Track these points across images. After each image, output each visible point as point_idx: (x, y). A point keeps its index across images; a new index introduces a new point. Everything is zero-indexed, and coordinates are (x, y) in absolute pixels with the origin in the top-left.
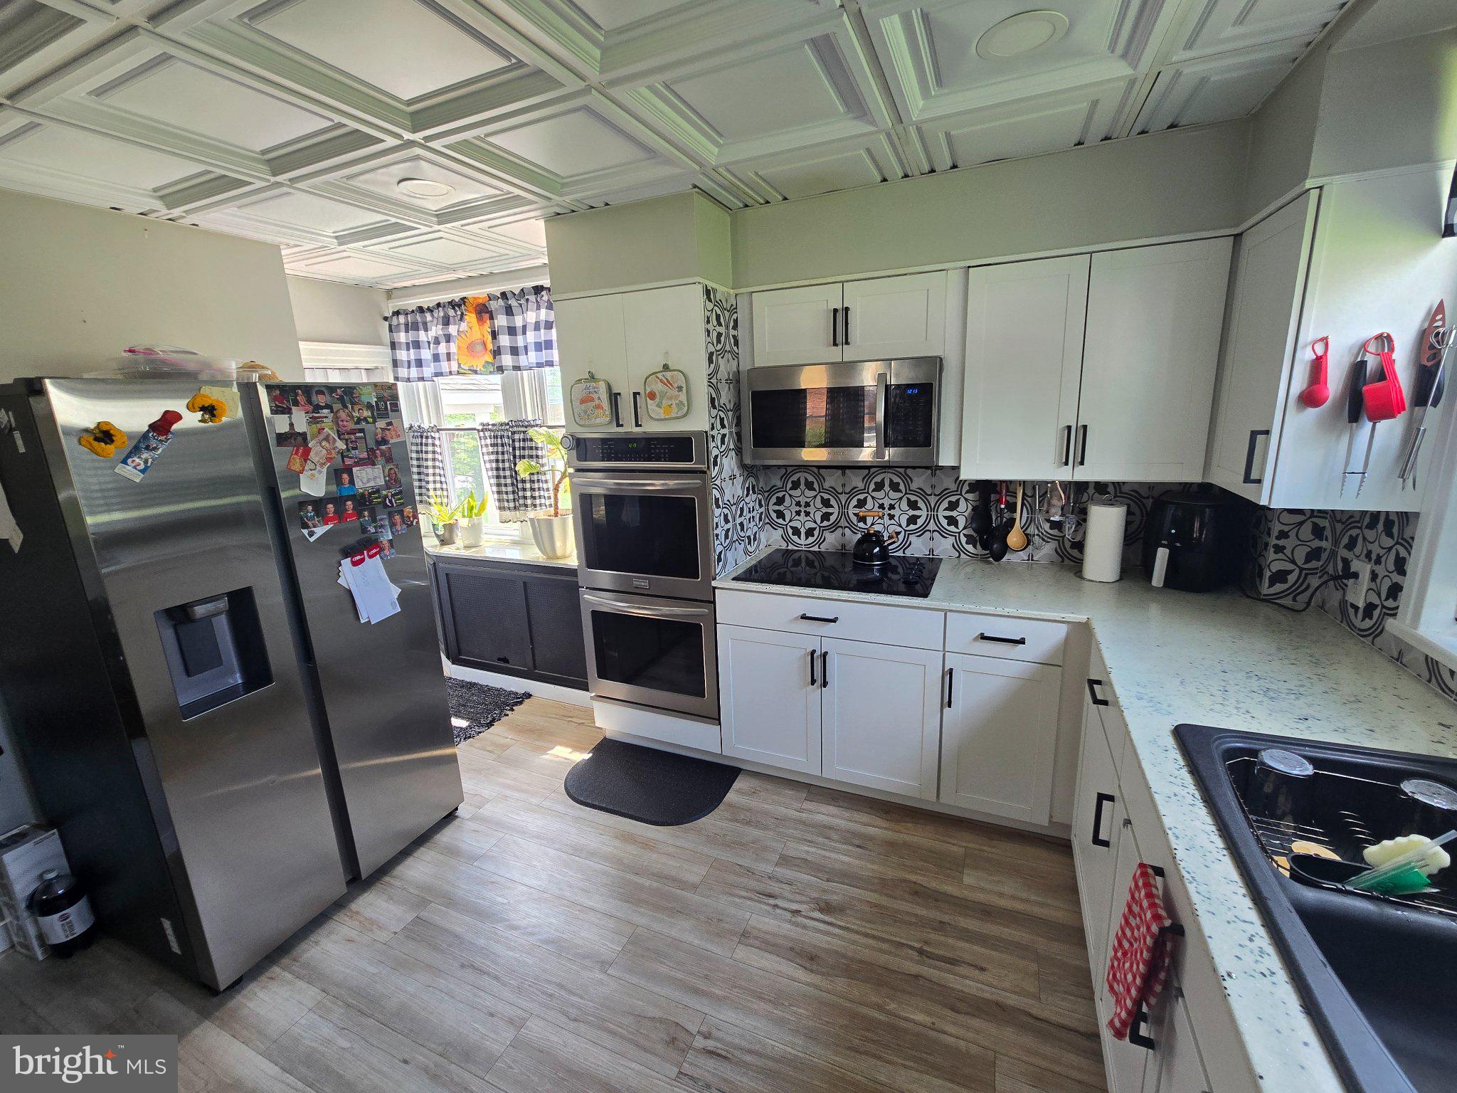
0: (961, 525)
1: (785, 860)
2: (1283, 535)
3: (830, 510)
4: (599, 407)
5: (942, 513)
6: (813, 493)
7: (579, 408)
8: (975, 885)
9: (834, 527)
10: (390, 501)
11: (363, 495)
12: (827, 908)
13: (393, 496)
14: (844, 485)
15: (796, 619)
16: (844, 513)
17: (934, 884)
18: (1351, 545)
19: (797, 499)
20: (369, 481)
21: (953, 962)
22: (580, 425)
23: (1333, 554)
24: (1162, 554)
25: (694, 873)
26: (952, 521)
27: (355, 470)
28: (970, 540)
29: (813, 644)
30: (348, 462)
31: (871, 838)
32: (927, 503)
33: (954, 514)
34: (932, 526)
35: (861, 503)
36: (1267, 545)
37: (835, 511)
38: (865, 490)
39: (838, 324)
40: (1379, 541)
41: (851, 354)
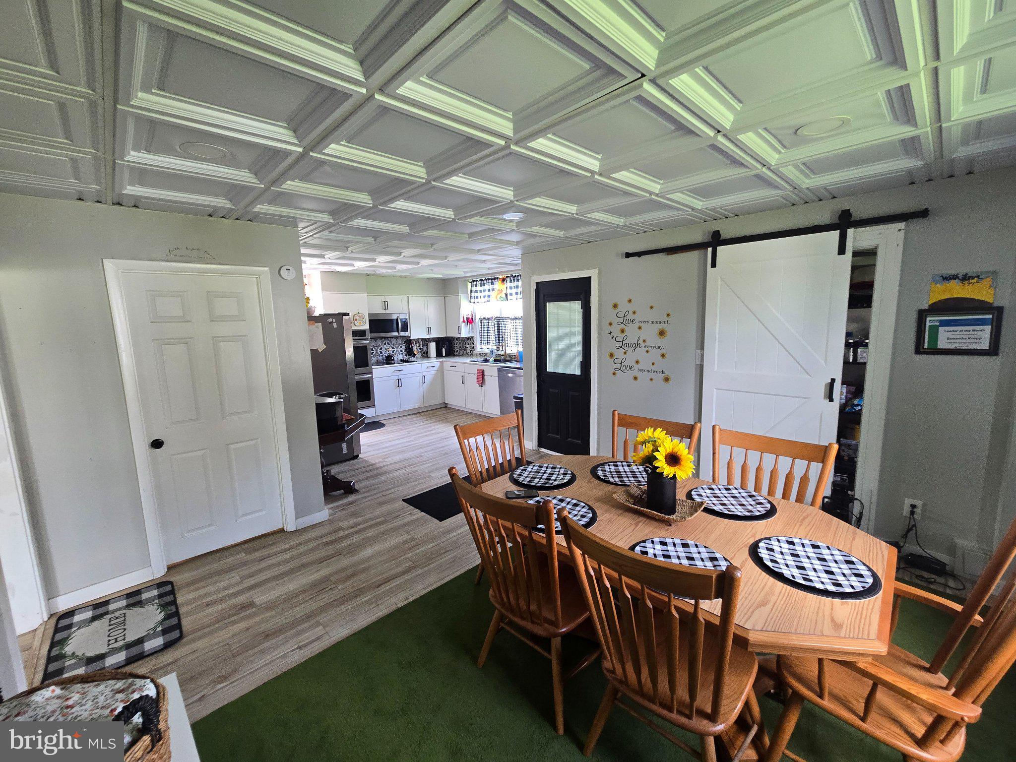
0: (403, 351)
2: (457, 343)
5: (399, 349)
9: (375, 356)
15: (394, 372)
16: (377, 352)
18: (465, 344)
23: (463, 345)
24: (444, 350)
26: (401, 351)
28: (406, 355)
32: (396, 347)
33: (401, 349)
34: (397, 352)
35: (381, 349)
36: (456, 345)
37: (374, 351)
38: (382, 345)
39: (385, 305)
40: (469, 342)
41: (387, 312)
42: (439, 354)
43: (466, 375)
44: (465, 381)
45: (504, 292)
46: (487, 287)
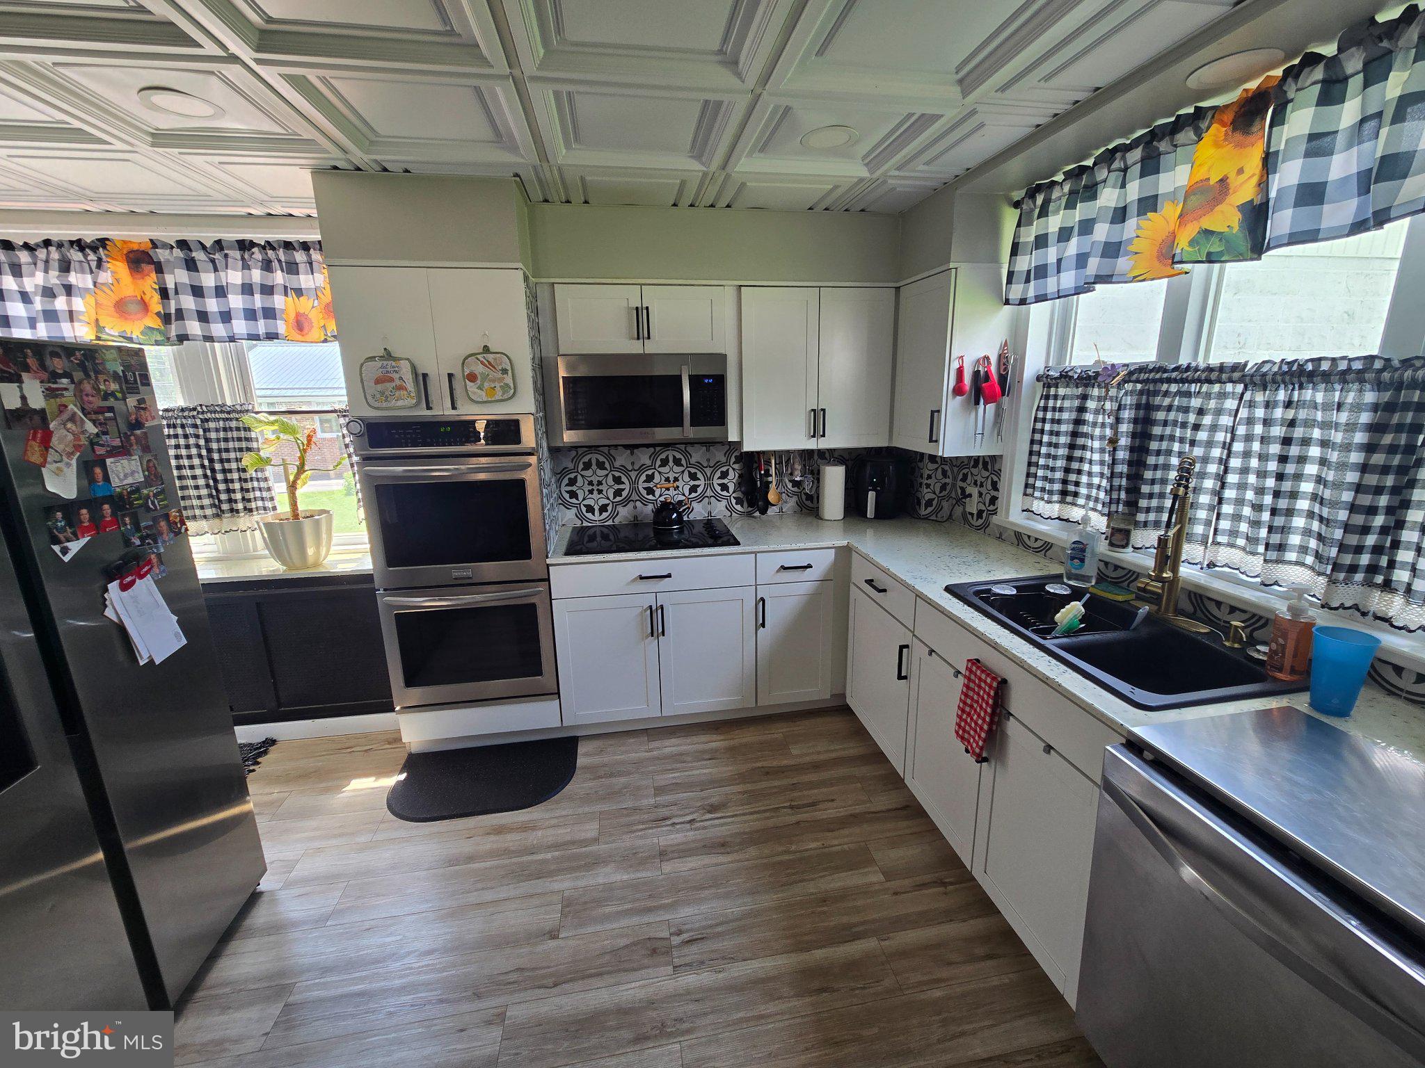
0: (731, 490)
1: (659, 791)
2: (929, 477)
3: (621, 486)
4: (400, 388)
5: (716, 482)
6: (604, 472)
7: (372, 388)
8: (799, 752)
9: (626, 502)
10: (153, 503)
11: (121, 496)
12: (713, 809)
13: (155, 495)
14: (633, 463)
15: (635, 580)
16: (634, 489)
17: (775, 763)
18: (964, 479)
19: (589, 479)
20: (126, 476)
21: (813, 804)
22: (375, 408)
23: (954, 485)
24: (871, 496)
25: (590, 830)
26: (724, 487)
27: (109, 461)
28: (739, 501)
29: (650, 600)
30: (100, 451)
31: (716, 750)
32: (704, 474)
33: (725, 481)
34: (709, 493)
35: (650, 478)
36: (921, 484)
37: (626, 486)
38: (652, 466)
39: (641, 319)
40: (980, 474)
41: (651, 348)
42: (854, 508)
43: (918, 651)
44: (912, 668)
45: (1245, 191)
46: (1108, 197)
